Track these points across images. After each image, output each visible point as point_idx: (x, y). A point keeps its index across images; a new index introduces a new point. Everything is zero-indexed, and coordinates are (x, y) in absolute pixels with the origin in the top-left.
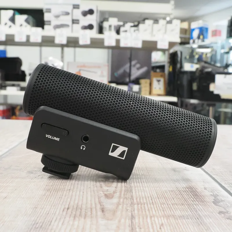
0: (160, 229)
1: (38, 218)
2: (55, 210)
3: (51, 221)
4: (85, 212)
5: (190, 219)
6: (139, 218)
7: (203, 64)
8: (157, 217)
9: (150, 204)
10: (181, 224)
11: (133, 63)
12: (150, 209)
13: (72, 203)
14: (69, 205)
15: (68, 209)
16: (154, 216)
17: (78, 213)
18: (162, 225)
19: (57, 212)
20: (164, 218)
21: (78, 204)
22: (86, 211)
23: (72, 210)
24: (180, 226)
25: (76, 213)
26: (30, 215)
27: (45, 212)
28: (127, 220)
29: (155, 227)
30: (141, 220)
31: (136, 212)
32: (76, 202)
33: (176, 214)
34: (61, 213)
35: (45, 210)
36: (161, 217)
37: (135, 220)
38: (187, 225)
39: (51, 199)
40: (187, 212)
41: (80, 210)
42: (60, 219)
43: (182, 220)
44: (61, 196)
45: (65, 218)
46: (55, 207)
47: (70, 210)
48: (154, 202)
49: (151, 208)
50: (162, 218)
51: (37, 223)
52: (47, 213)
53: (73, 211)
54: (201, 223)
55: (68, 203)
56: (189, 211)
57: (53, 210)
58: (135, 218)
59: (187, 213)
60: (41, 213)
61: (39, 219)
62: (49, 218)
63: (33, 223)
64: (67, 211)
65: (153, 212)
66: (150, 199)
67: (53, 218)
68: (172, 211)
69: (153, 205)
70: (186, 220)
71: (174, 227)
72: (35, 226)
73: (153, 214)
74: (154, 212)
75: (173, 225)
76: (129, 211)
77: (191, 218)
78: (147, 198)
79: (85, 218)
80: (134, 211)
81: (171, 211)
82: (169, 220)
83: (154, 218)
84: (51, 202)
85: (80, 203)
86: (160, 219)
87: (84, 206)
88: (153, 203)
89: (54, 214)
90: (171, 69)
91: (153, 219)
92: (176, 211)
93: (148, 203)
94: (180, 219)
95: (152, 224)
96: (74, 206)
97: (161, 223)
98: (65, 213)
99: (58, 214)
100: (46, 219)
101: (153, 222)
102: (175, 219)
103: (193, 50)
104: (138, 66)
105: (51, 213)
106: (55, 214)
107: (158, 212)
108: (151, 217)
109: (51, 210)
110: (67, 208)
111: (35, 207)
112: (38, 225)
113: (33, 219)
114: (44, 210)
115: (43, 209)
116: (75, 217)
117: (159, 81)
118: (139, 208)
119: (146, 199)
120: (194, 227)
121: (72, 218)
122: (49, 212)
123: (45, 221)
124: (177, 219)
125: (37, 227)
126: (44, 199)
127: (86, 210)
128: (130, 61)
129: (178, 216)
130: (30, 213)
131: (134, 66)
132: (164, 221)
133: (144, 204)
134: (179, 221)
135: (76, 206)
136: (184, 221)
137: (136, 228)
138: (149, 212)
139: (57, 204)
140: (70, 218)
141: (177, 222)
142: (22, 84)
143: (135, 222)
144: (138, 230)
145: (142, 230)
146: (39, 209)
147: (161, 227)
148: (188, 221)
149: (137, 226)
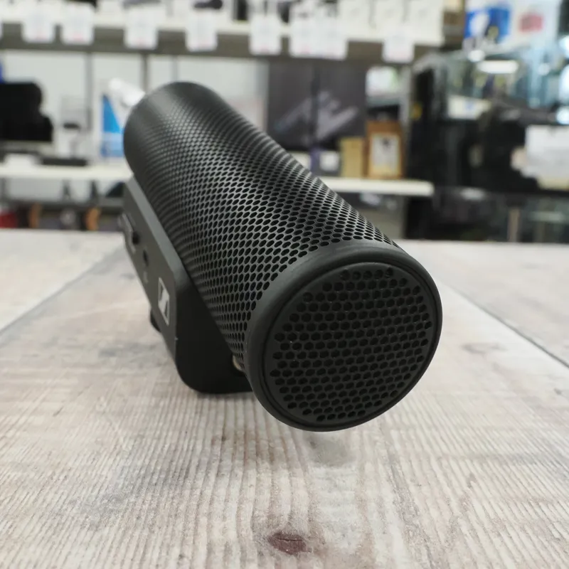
0: (470, 486)
1: (151, 460)
2: (192, 441)
3: (188, 469)
4: (269, 446)
5: (539, 464)
6: (410, 461)
8: (454, 458)
9: (429, 429)
10: (519, 475)
12: (431, 440)
13: (230, 424)
14: (224, 430)
15: (224, 439)
16: (445, 456)
17: (252, 449)
18: (472, 476)
19: (199, 448)
20: (472, 461)
21: (245, 426)
22: (271, 444)
23: (235, 443)
25: (245, 448)
26: (130, 454)
27: (167, 446)
28: (381, 467)
29: (455, 483)
30: (415, 464)
31: (398, 446)
32: (241, 422)
33: (501, 452)
34: (208, 449)
35: (165, 443)
36: (463, 460)
37: (401, 466)
38: (534, 478)
39: (175, 417)
40: (526, 447)
41: (254, 442)
42: (209, 463)
43: (519, 465)
45: (221, 461)
46: (189, 434)
47: (229, 442)
48: (437, 424)
49: (434, 438)
50: (468, 461)
51: (153, 474)
52: (173, 448)
53: (238, 444)
55: (220, 426)
56: (532, 445)
57: (187, 441)
58: (399, 462)
59: (526, 450)
60: (156, 448)
61: (156, 465)
62: (181, 461)
63: (143, 472)
64: (223, 444)
65: (440, 447)
67: (190, 461)
68: (487, 444)
69: (437, 431)
70: (530, 466)
71: (504, 483)
72: (147, 480)
73: (441, 451)
74: (444, 448)
75: (500, 477)
76: (378, 444)
77: (540, 462)
79: (272, 460)
80: (392, 443)
81: (484, 444)
82: (485, 465)
83: (448, 461)
84: (176, 422)
85: (251, 426)
86: (462, 463)
87: (263, 434)
88: (434, 425)
89: (190, 453)
91: (444, 462)
92: (498, 445)
94: (514, 465)
95: (445, 475)
96: (238, 432)
97: (467, 473)
98: (217, 449)
99: (202, 452)
100: (174, 463)
101: (448, 471)
102: (501, 465)
105: (182, 449)
106: (193, 450)
107: (455, 448)
108: (439, 459)
109: (181, 442)
110: (220, 437)
111: (139, 435)
112: (156, 477)
113: (139, 463)
114: (162, 441)
115: (159, 439)
116: (245, 460)
118: (404, 437)
120: (552, 481)
121: (238, 462)
122: (177, 446)
123: (173, 469)
124: (507, 464)
125: (154, 482)
126: (158, 417)
127: (269, 441)
129: (508, 456)
130: (130, 448)
132: (476, 469)
134: (513, 468)
135: (243, 433)
136: (524, 467)
137: (407, 486)
138: (431, 447)
139: (193, 427)
140: (233, 460)
141: (508, 470)
142: (45, 149)
143: (401, 469)
144: (413, 489)
145: (425, 489)
146: (149, 441)
147: (472, 483)
148: (535, 469)
149: (408, 481)
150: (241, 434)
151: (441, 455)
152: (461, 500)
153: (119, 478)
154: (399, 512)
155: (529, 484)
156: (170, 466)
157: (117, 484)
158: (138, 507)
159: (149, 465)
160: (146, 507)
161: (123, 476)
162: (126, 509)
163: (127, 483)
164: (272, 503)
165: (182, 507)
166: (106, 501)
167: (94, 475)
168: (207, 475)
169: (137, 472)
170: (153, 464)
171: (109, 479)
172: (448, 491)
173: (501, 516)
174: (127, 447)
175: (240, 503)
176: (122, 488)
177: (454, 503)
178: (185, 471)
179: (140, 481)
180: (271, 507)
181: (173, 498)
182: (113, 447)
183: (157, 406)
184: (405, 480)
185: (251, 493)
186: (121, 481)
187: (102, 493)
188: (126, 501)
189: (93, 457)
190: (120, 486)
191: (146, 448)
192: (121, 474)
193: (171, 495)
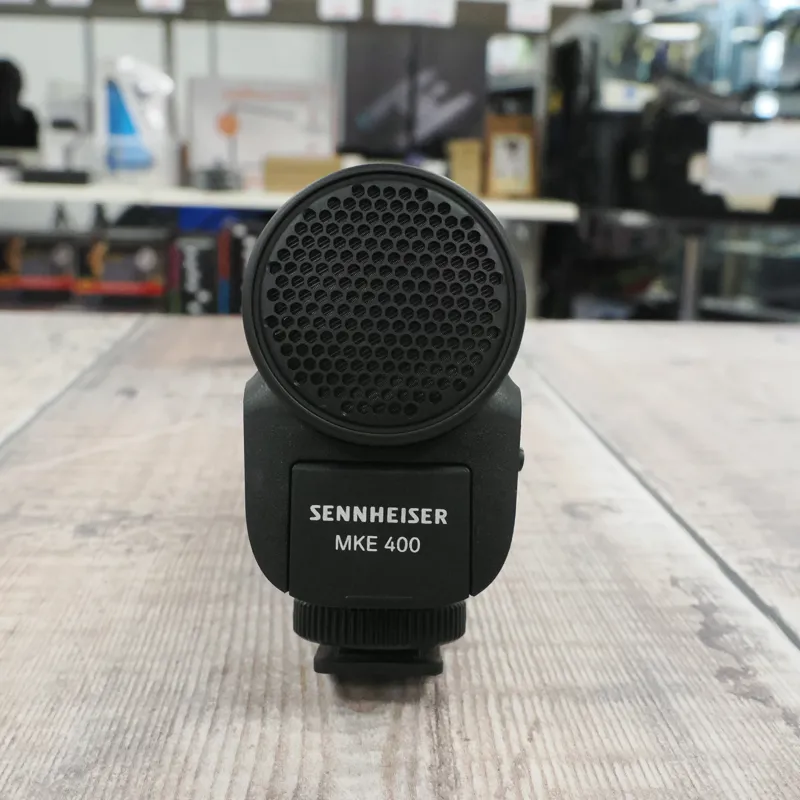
0: (531, 739)
1: (126, 708)
2: (184, 677)
3: (173, 722)
4: (284, 682)
5: (626, 701)
6: (462, 701)
7: (669, 85)
8: (519, 695)
9: (495, 646)
10: (597, 720)
11: (424, 78)
12: (495, 665)
13: (237, 647)
14: (227, 656)
15: (225, 671)
16: (509, 692)
17: (260, 686)
18: (537, 723)
19: (192, 686)
20: (541, 699)
21: (256, 650)
22: (286, 679)
23: (239, 677)
24: (594, 726)
25: (251, 686)
26: (100, 700)
27: (150, 685)
29: (513, 734)
31: (450, 678)
32: (251, 643)
33: (580, 684)
34: (203, 688)
35: (148, 680)
36: (530, 697)
37: (448, 710)
38: (615, 723)
39: (166, 636)
40: (616, 675)
41: (264, 676)
42: (202, 711)
43: (601, 703)
44: (198, 624)
45: (217, 708)
46: (180, 664)
47: (232, 677)
48: (506, 637)
49: (498, 660)
50: (536, 700)
51: (126, 731)
52: (157, 688)
53: (242, 680)
54: (661, 714)
55: (223, 650)
56: (623, 671)
57: (177, 676)
58: (447, 703)
59: (614, 679)
60: (136, 685)
61: (133, 716)
62: (165, 710)
63: (114, 728)
64: (223, 680)
65: (504, 677)
66: (494, 626)
68: (566, 671)
69: (505, 650)
70: (614, 704)
71: (575, 733)
72: (119, 740)
73: (505, 684)
74: (509, 679)
77: (628, 697)
78: (485, 624)
79: (283, 705)
81: (562, 671)
83: (510, 700)
84: (167, 644)
85: (264, 648)
86: (527, 702)
87: (277, 660)
88: (503, 641)
89: (178, 697)
90: (556, 104)
91: (505, 702)
92: (579, 670)
93: (489, 645)
94: (594, 703)
96: (246, 660)
97: (531, 719)
98: (215, 688)
99: (194, 694)
100: (156, 713)
101: (508, 714)
102: (576, 701)
103: (634, 33)
104: (440, 89)
105: (170, 689)
106: (182, 691)
107: (523, 678)
108: (499, 697)
109: (169, 677)
110: (221, 668)
111: (115, 668)
112: (129, 736)
113: (111, 713)
114: (144, 677)
116: (249, 704)
117: (513, 146)
118: (460, 662)
119: (481, 627)
120: (638, 728)
121: (240, 709)
122: (162, 686)
123: (154, 721)
124: (584, 702)
126: (143, 636)
127: (284, 674)
128: (413, 69)
129: (589, 691)
130: (101, 690)
131: (428, 88)
132: (542, 710)
133: (476, 648)
134: (591, 707)
135: (252, 661)
136: (607, 707)
137: (452, 740)
138: (493, 677)
139: (188, 652)
140: (233, 707)
141: (584, 712)
142: (28, 158)
143: (448, 715)
144: (457, 746)
145: (473, 745)
146: (127, 676)
147: (534, 733)
148: (620, 710)
149: (454, 733)
150: (249, 661)
151: (503, 690)
152: (517, 762)
153: (82, 739)
154: (433, 782)
155: (607, 733)
156: (149, 720)
157: (78, 749)
158: (102, 784)
159: (123, 717)
160: (112, 784)
161: (88, 735)
162: (87, 788)
163: (91, 747)
164: (276, 773)
165: (159, 783)
166: (61, 776)
167: (50, 734)
168: (196, 730)
169: (106, 728)
170: (128, 715)
171: (69, 740)
172: (501, 746)
173: (562, 785)
174: (97, 689)
175: (234, 774)
176: (85, 755)
177: (506, 768)
178: (169, 724)
179: (109, 742)
180: (272, 780)
181: (148, 770)
182: (79, 687)
183: (143, 618)
184: (450, 731)
185: (250, 758)
186: (85, 743)
187: (58, 763)
188: (88, 775)
189: (51, 705)
190: (82, 752)
191: (122, 690)
192: (85, 734)
193: (147, 764)
